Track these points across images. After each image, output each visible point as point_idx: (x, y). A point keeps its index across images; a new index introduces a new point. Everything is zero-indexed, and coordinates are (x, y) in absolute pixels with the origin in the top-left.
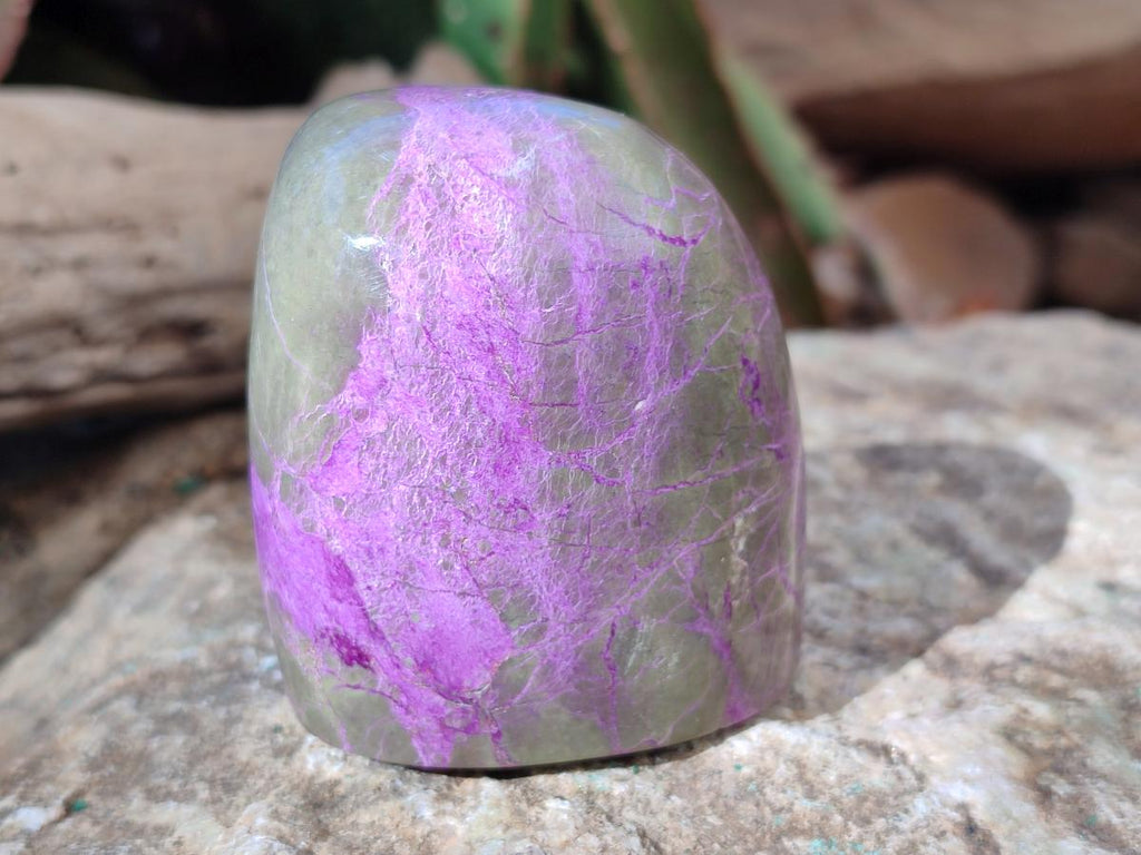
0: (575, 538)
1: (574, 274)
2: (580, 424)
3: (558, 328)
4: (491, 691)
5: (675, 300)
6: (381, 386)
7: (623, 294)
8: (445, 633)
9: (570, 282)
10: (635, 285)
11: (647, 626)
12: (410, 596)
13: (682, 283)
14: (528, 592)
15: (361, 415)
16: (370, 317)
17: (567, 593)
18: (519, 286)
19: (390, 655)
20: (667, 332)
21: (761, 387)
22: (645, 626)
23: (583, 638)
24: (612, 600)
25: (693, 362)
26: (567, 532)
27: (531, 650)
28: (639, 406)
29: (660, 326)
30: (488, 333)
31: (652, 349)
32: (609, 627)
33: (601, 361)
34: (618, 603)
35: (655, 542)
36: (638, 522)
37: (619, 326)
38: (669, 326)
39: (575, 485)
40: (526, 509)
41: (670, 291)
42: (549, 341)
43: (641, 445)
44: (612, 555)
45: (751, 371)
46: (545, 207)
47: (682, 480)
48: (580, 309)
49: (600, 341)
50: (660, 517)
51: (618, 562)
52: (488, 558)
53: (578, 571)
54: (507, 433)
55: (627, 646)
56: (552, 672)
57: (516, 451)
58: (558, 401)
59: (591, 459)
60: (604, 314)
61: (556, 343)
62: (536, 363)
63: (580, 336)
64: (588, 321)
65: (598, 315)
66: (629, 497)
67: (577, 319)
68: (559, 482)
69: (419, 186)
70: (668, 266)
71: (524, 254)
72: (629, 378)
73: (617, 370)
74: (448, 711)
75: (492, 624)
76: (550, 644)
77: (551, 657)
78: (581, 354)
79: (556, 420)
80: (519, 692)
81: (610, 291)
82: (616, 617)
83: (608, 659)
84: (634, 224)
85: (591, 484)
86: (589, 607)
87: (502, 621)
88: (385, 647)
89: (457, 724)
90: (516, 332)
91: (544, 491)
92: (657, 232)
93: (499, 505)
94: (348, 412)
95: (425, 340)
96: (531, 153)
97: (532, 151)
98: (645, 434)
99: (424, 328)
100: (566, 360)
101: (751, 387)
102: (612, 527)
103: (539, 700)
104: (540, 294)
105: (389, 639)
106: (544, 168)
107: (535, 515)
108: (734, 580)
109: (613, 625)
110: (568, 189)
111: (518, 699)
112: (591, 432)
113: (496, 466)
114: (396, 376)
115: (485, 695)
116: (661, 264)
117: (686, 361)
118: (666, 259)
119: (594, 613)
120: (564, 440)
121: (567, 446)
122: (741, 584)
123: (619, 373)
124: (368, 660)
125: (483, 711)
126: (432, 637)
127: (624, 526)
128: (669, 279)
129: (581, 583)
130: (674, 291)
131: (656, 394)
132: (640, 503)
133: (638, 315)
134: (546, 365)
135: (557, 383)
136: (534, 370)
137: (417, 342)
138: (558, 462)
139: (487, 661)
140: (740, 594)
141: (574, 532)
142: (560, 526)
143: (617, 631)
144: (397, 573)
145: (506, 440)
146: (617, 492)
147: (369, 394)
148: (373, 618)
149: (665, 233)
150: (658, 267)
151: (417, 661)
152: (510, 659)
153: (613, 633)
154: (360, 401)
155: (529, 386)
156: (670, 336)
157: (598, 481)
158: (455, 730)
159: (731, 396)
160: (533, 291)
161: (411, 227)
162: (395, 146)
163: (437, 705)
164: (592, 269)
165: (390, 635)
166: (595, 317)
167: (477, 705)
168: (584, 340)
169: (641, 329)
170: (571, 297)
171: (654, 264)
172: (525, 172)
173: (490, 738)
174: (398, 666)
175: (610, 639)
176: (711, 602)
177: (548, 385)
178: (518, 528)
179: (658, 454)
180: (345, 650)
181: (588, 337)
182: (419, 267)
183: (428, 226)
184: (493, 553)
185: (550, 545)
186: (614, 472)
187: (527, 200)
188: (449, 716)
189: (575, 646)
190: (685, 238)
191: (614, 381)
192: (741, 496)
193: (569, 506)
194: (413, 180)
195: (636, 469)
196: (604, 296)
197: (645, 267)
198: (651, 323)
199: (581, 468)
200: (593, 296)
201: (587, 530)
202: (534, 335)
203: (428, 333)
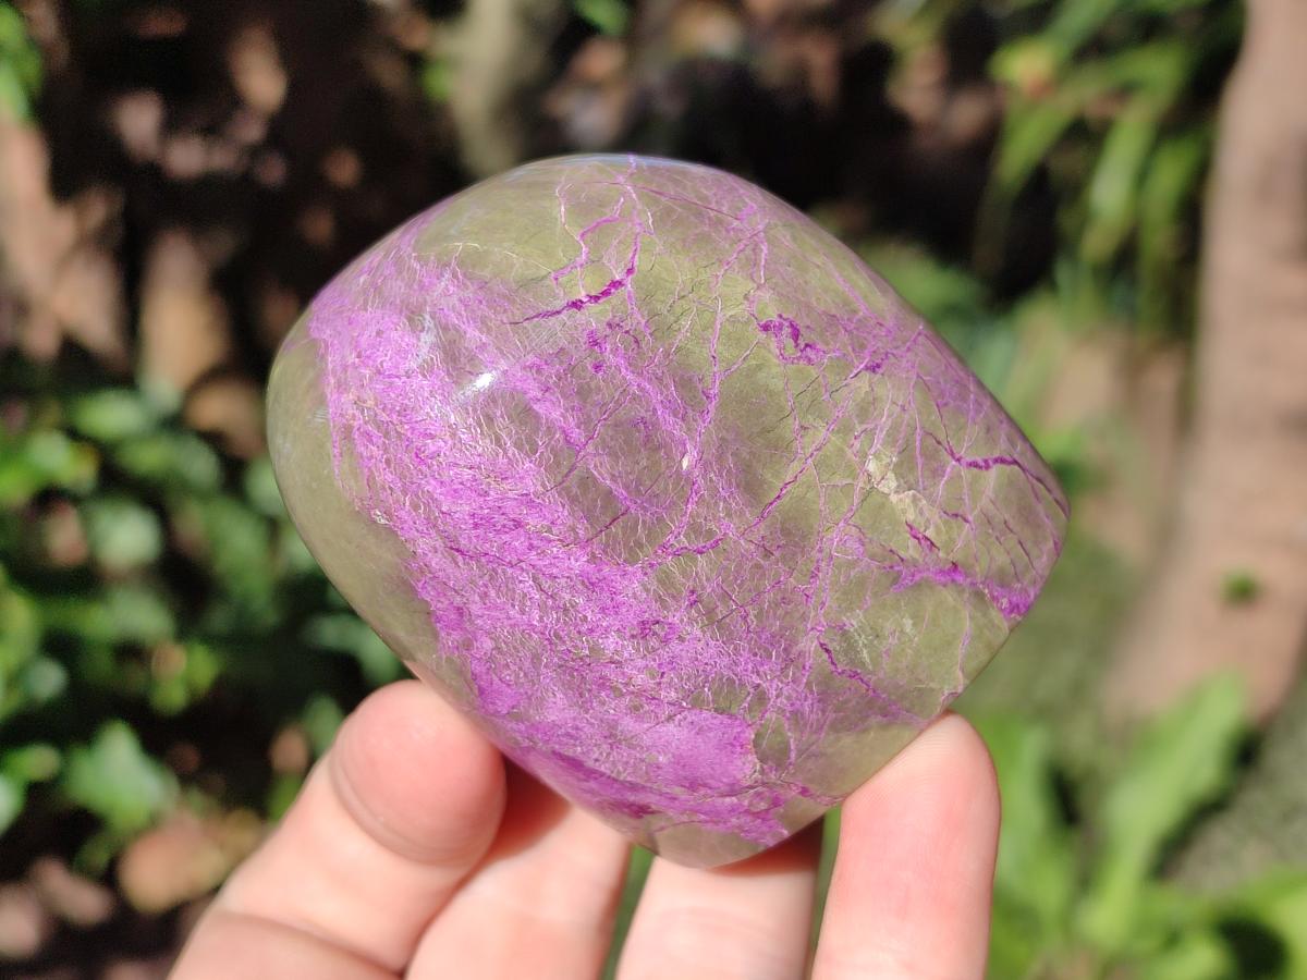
0: (721, 611)
1: (535, 407)
2: (643, 521)
3: (558, 464)
4: (765, 766)
5: (648, 343)
6: (461, 615)
7: (593, 385)
8: (684, 755)
9: (537, 416)
10: (597, 367)
11: (854, 621)
12: (631, 747)
13: (643, 322)
14: (721, 679)
15: (468, 646)
16: (406, 567)
17: (755, 655)
18: (497, 455)
19: (661, 795)
20: (660, 379)
21: (802, 331)
22: (854, 623)
23: (803, 675)
24: (801, 627)
25: (708, 380)
26: (710, 612)
27: (767, 715)
28: (685, 464)
29: (650, 380)
30: (503, 514)
31: (659, 407)
32: (820, 649)
33: (618, 458)
34: (809, 626)
35: (799, 556)
36: (768, 553)
37: (610, 415)
38: (659, 372)
39: (684, 573)
40: (658, 622)
41: (637, 342)
42: (559, 478)
43: (715, 493)
44: (769, 597)
45: (780, 327)
46: (467, 369)
47: (781, 485)
48: (564, 431)
49: (604, 440)
50: (786, 532)
51: (779, 598)
52: (664, 680)
53: (749, 632)
54: (588, 579)
55: (851, 649)
56: (803, 719)
57: (608, 585)
58: (608, 520)
59: (678, 542)
60: (589, 416)
61: (567, 475)
62: (563, 506)
63: (582, 453)
64: (578, 435)
65: (585, 423)
66: (742, 541)
67: (568, 442)
68: (666, 581)
69: (358, 429)
70: (617, 320)
71: (480, 426)
72: (658, 448)
73: (640, 451)
74: (746, 803)
75: (715, 721)
76: (779, 700)
77: (790, 709)
78: (595, 466)
79: (621, 536)
80: (790, 750)
81: (578, 393)
82: (818, 638)
83: (843, 672)
84: (558, 312)
85: (697, 558)
86: (785, 649)
87: (721, 714)
88: (651, 792)
89: (763, 806)
90: (526, 495)
91: (660, 597)
92: (585, 300)
93: (633, 636)
94: (457, 648)
95: (460, 558)
96: (428, 322)
97: (427, 317)
98: (711, 480)
99: (451, 548)
100: (587, 482)
101: (790, 343)
102: (748, 575)
103: (813, 744)
104: (519, 446)
105: (649, 785)
106: (446, 329)
107: (670, 621)
108: (911, 516)
109: (822, 645)
110: (477, 333)
111: (793, 755)
112: (660, 520)
113: (603, 610)
114: (464, 600)
115: (762, 771)
116: (610, 325)
117: (700, 386)
118: (610, 316)
119: (795, 651)
120: (641, 546)
121: (649, 550)
122: (921, 513)
123: (644, 453)
124: (649, 808)
125: (774, 784)
126: (678, 764)
127: (758, 566)
128: (627, 332)
129: (760, 638)
130: (640, 337)
131: (693, 438)
132: (756, 537)
133: (621, 389)
134: (573, 500)
135: (595, 507)
136: (566, 513)
137: (456, 563)
138: (652, 566)
139: (738, 749)
140: (928, 520)
141: (717, 607)
142: (699, 611)
143: (830, 648)
144: (605, 737)
145: (592, 584)
146: (726, 547)
147: (459, 626)
148: (621, 778)
149: (593, 294)
150: (608, 331)
151: (684, 787)
152: (756, 735)
153: (827, 651)
154: (456, 636)
155: (573, 529)
156: (668, 380)
157: (701, 553)
158: (767, 811)
159: (775, 370)
160: (512, 450)
161: (376, 474)
162: (322, 401)
163: (732, 805)
164: (548, 389)
165: (646, 781)
166: (583, 426)
167: (764, 784)
168: (588, 454)
169: (634, 398)
170: (548, 428)
171: (603, 330)
172: (433, 347)
173: (800, 797)
174: (675, 799)
175: (830, 657)
176: (902, 554)
177: (589, 516)
178: (665, 641)
179: (738, 486)
180: (626, 810)
181: (590, 448)
182: (407, 504)
183: (388, 462)
184: (663, 673)
185: (704, 632)
186: (710, 532)
187: (449, 374)
188: (751, 804)
189: (803, 686)
190: (618, 278)
191: (644, 463)
192: (857, 445)
193: (693, 592)
194: (351, 427)
195: (729, 515)
196: (576, 402)
197: (595, 343)
198: (638, 385)
199: (676, 554)
200: (567, 411)
201: (726, 596)
202: (543, 485)
203: (458, 550)
